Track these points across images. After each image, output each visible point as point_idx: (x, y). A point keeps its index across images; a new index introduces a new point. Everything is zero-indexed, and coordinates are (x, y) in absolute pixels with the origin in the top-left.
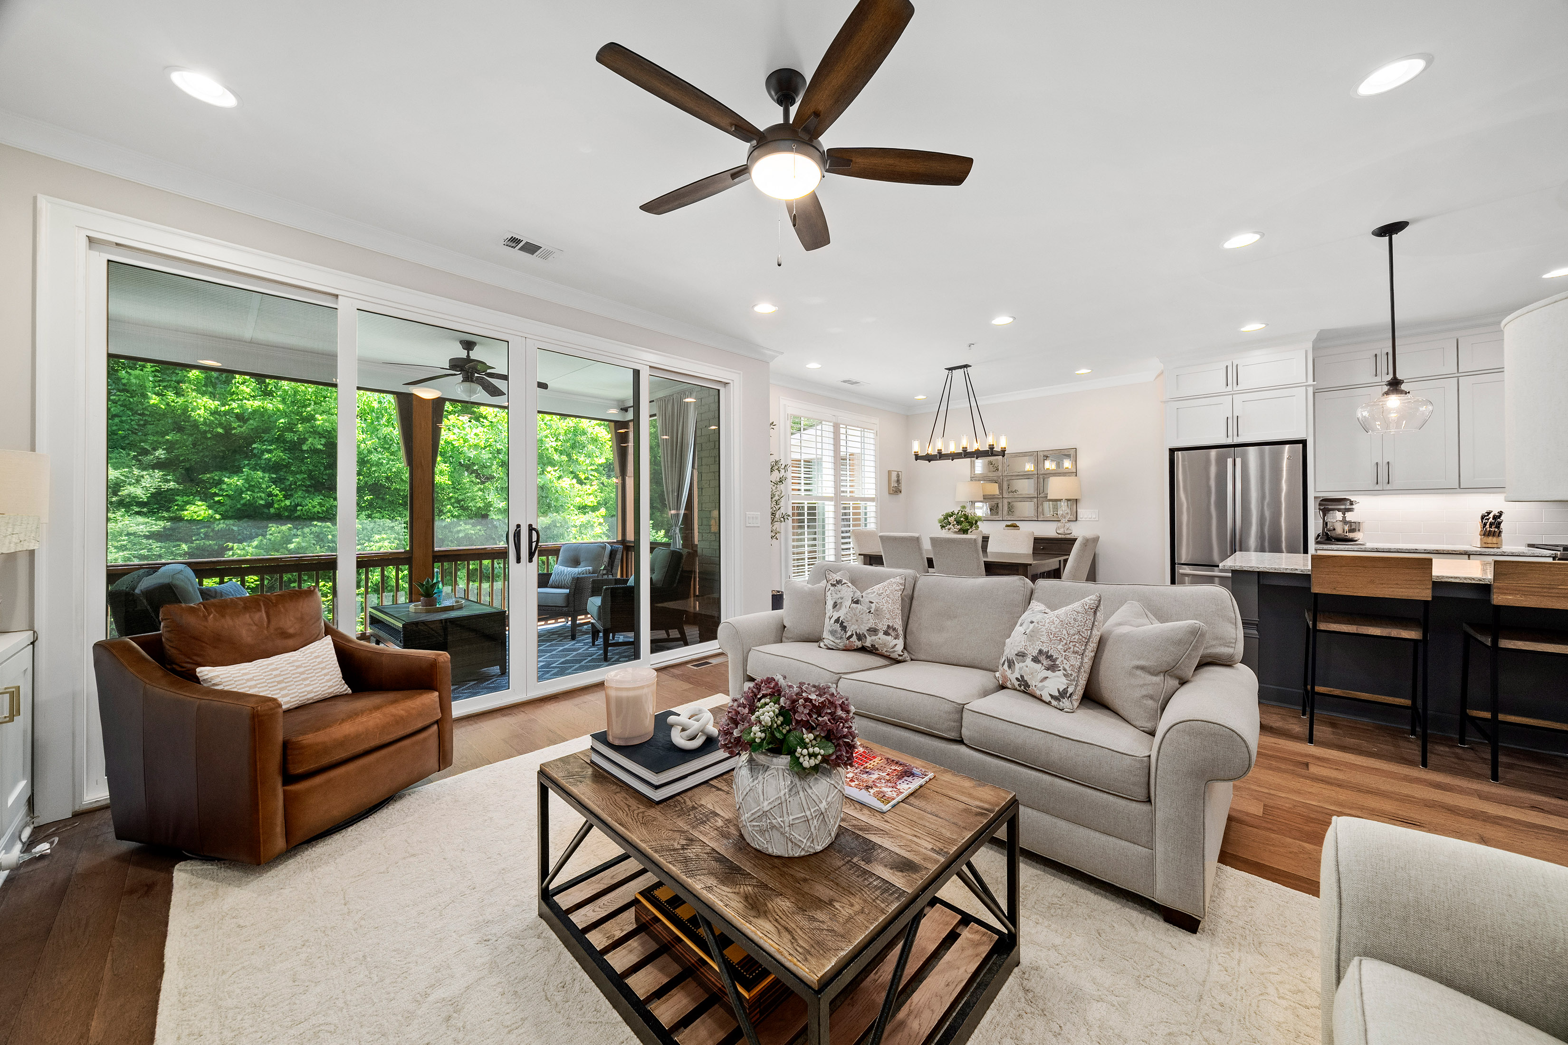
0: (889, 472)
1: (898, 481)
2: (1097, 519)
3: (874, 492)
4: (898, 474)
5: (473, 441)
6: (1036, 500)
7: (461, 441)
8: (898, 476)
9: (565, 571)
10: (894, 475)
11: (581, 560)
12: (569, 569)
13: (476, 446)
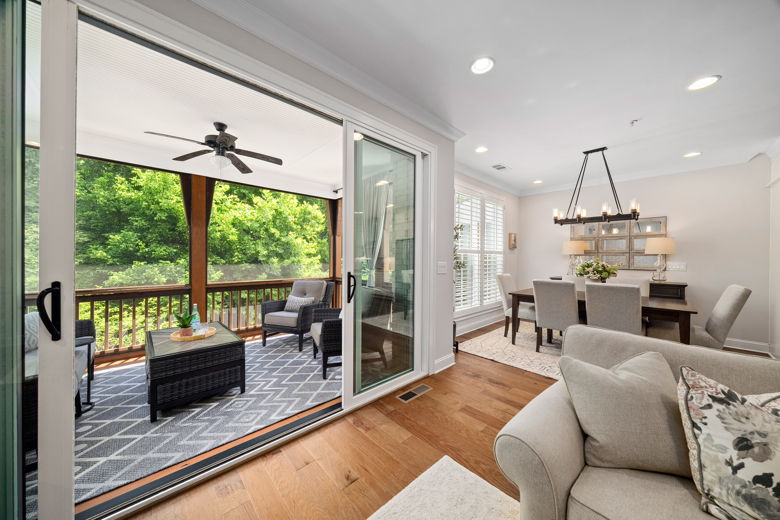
0: (510, 235)
1: (515, 241)
2: (685, 270)
3: (502, 247)
4: (515, 236)
5: (250, 217)
6: (628, 255)
7: (243, 217)
8: (515, 237)
9: (296, 300)
10: (513, 236)
11: (307, 292)
12: (299, 298)
13: (251, 220)
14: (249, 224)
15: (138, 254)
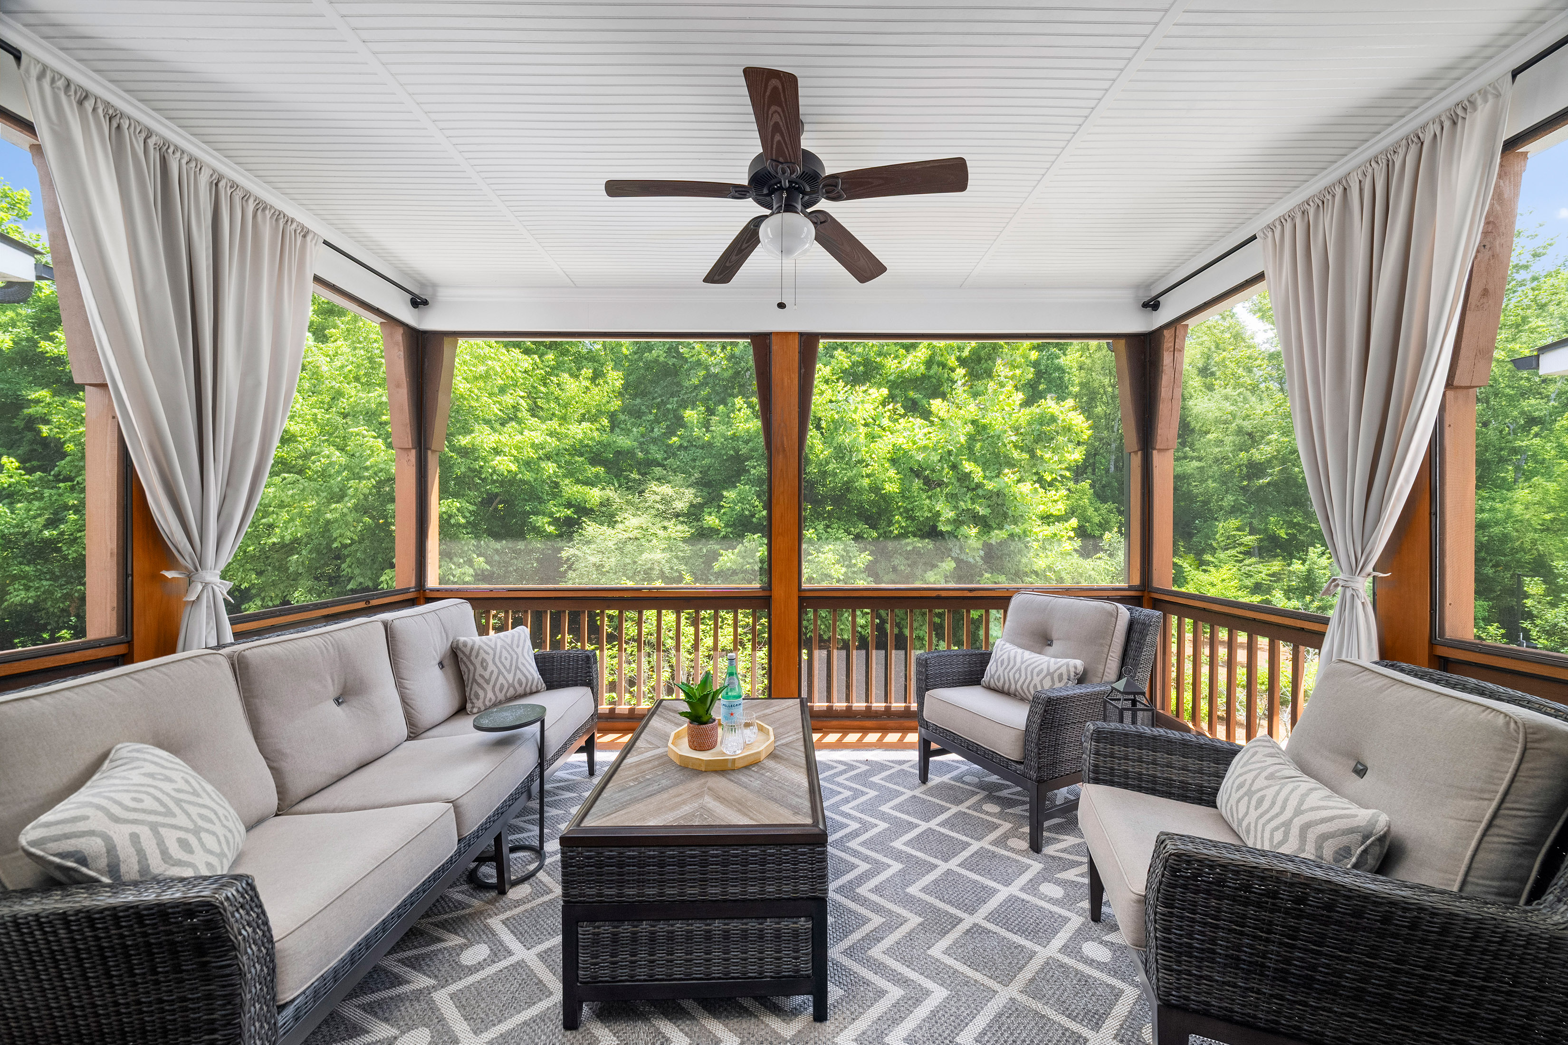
14: (920, 457)
15: (754, 520)
